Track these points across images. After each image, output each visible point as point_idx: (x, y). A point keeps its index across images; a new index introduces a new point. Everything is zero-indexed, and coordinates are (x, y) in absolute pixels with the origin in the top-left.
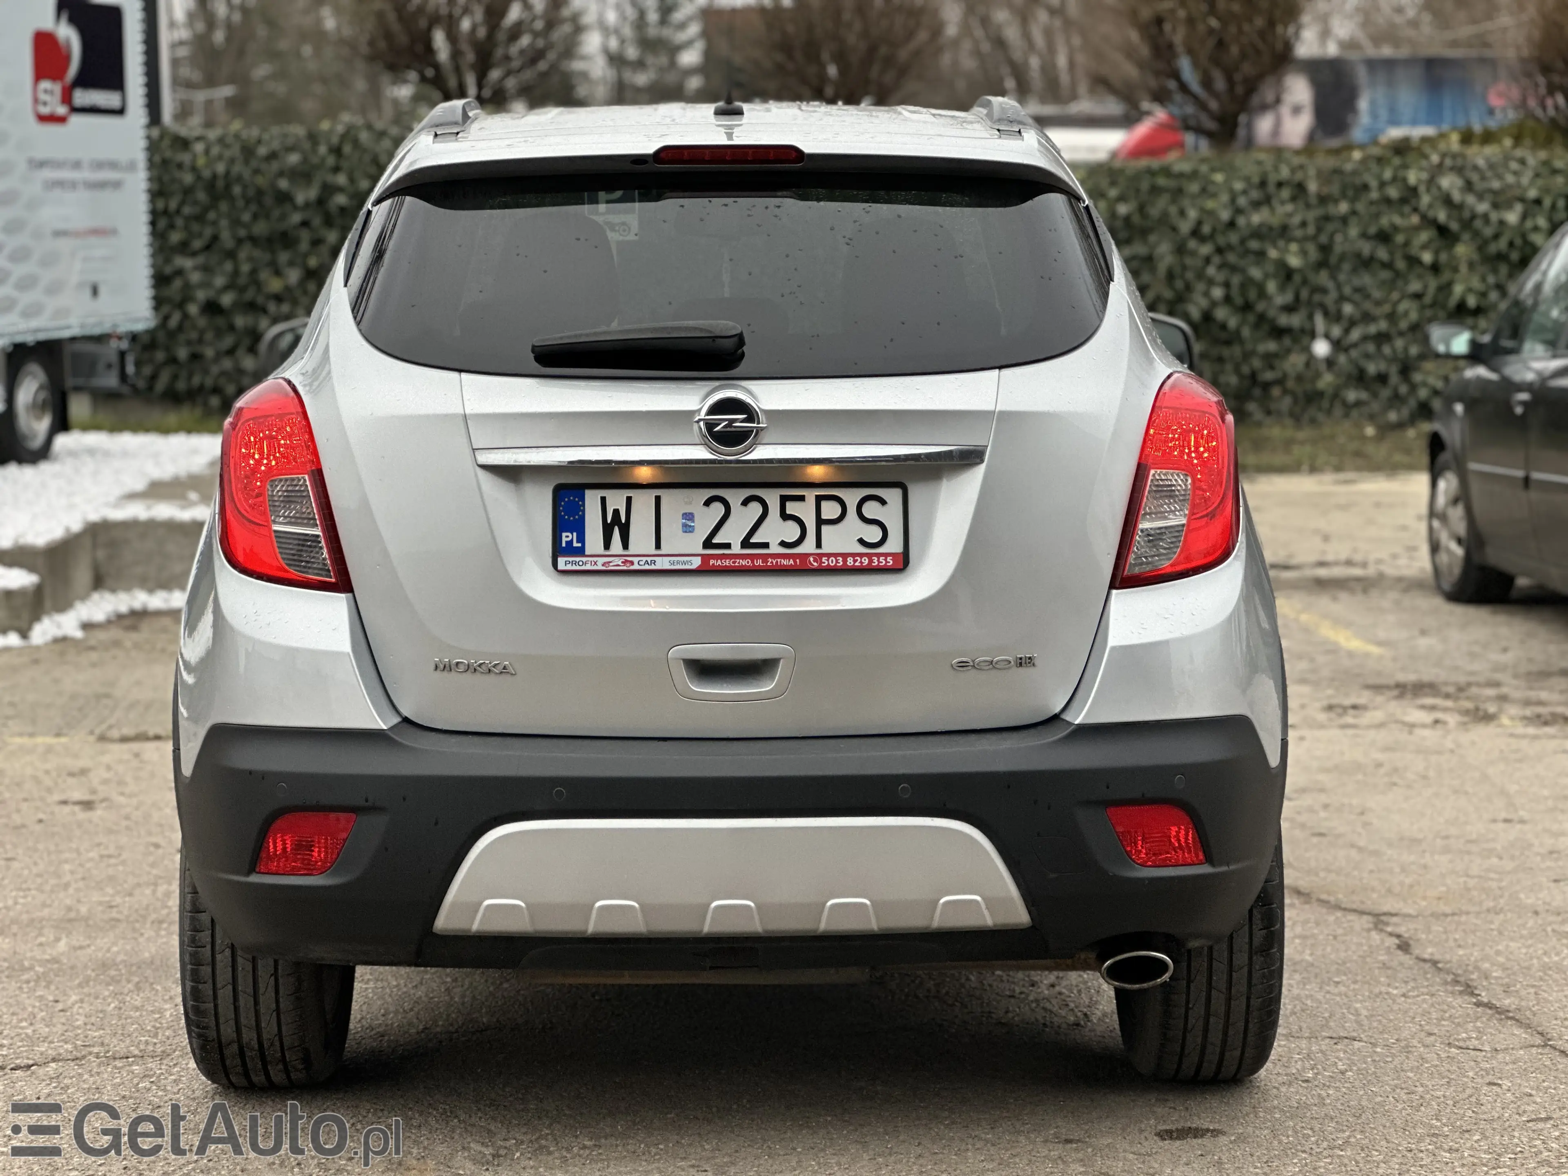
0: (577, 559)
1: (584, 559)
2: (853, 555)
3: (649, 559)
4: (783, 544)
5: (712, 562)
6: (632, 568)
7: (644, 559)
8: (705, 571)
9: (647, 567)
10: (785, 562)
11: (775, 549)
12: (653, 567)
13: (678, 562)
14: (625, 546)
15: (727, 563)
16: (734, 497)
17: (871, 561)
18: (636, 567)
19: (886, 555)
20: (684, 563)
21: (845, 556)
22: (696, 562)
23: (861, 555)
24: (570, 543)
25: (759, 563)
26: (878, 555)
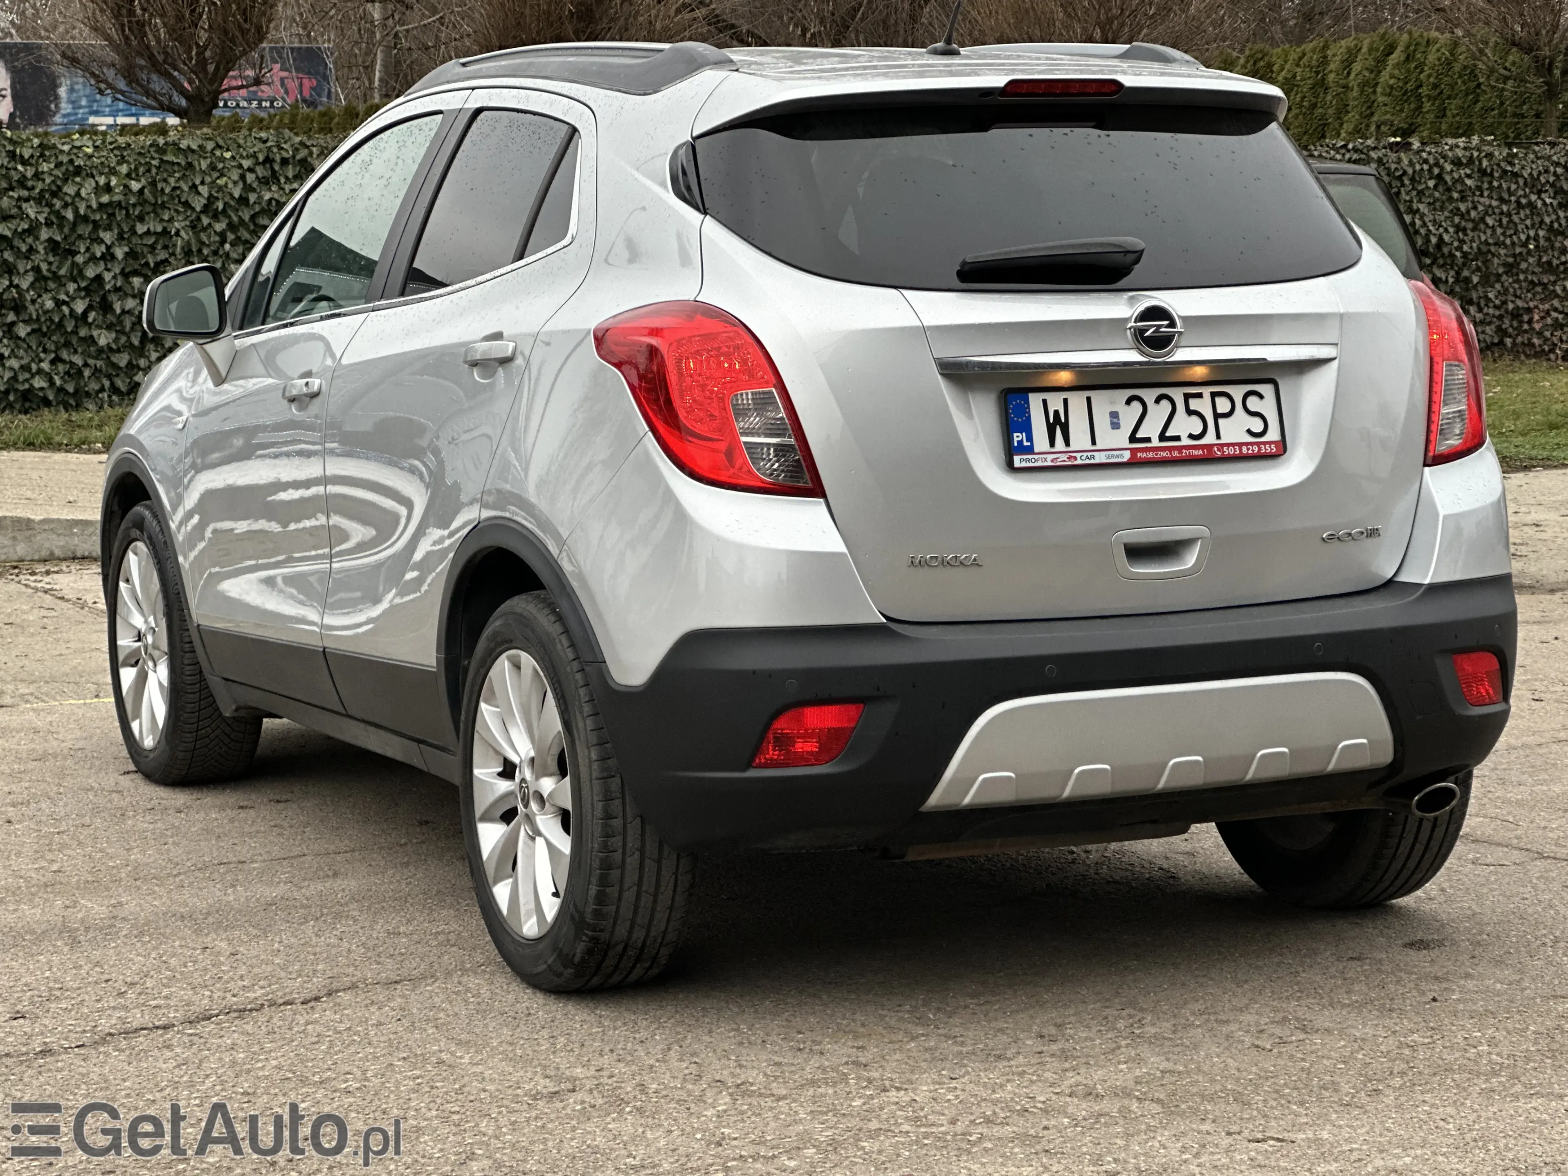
0: (1030, 457)
1: (1036, 457)
2: (1247, 444)
3: (1089, 454)
4: (1191, 436)
5: (1139, 455)
6: (1076, 463)
7: (1085, 454)
8: (1135, 463)
9: (1088, 462)
10: (1195, 452)
11: (1185, 441)
12: (1092, 461)
13: (1113, 456)
14: (1067, 444)
15: (1151, 455)
16: (1149, 395)
17: (1260, 449)
18: (1079, 462)
19: (1270, 443)
20: (1117, 457)
21: (1240, 445)
22: (1126, 456)
23: (1252, 444)
24: (1020, 442)
25: (1176, 454)
26: (1265, 443)
